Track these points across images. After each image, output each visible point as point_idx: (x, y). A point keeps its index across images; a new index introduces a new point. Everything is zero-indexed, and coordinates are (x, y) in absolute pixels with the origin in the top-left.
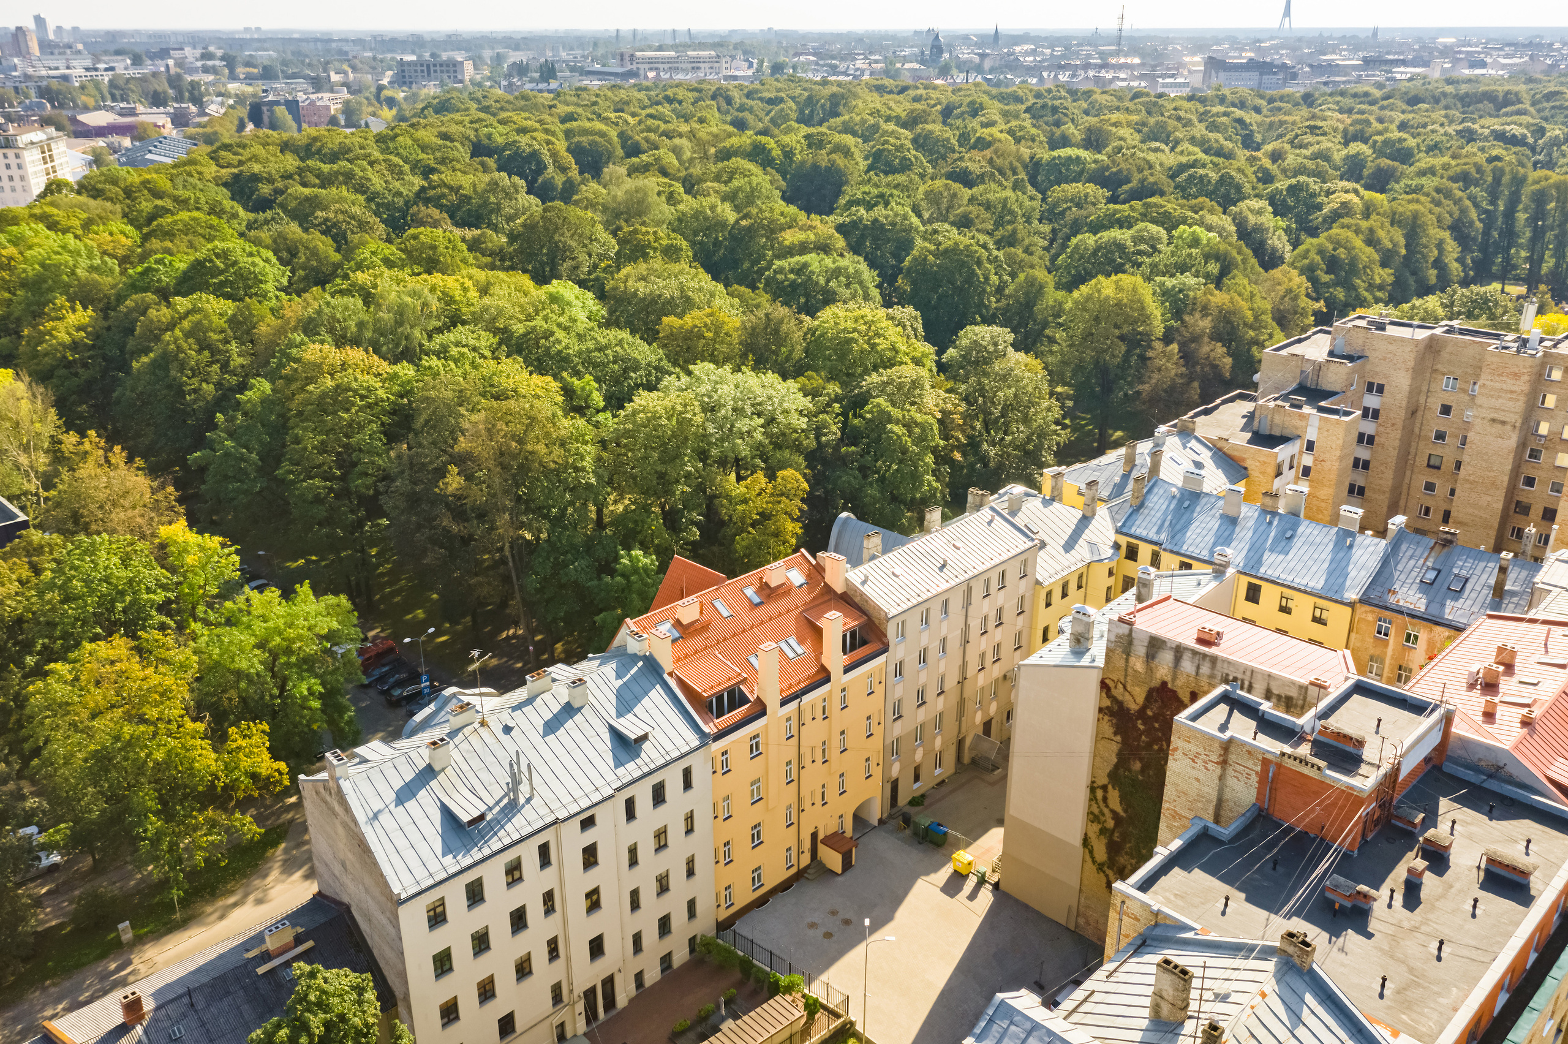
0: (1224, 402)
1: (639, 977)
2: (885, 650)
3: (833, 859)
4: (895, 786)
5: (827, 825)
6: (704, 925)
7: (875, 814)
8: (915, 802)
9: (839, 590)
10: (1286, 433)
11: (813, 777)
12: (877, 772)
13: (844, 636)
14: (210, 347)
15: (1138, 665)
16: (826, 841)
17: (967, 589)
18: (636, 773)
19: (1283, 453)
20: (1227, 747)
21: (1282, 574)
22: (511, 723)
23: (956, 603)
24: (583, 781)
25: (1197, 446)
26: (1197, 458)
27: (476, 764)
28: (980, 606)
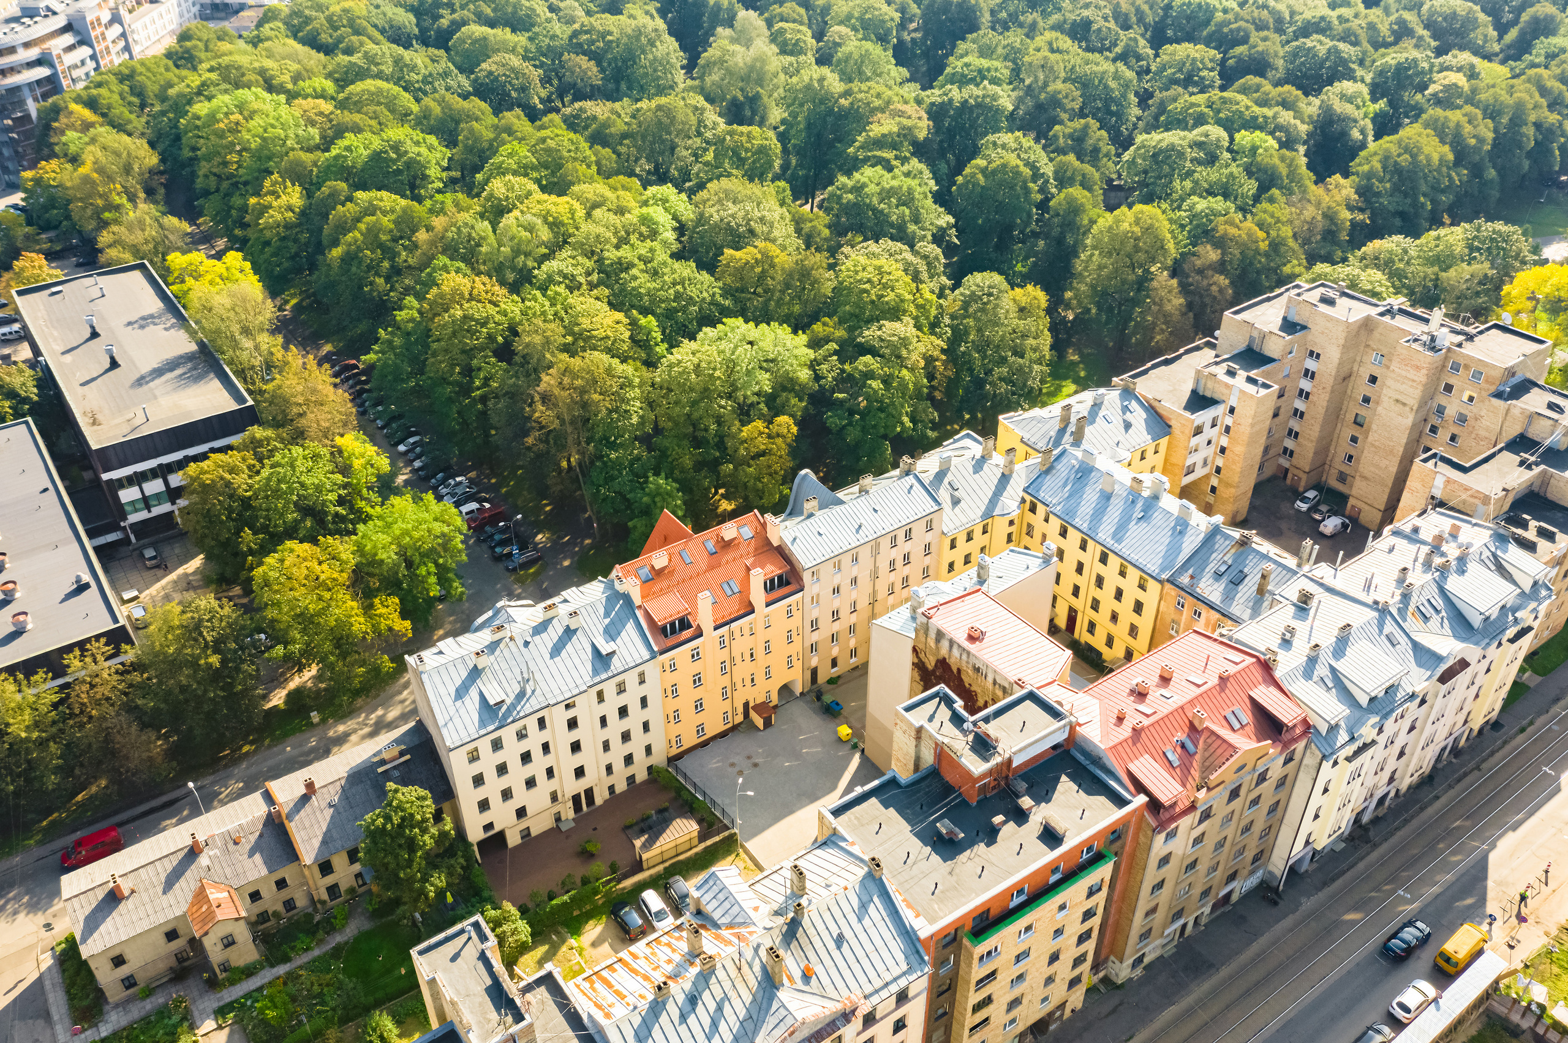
0: (1187, 352)
1: (611, 789)
2: (802, 589)
3: (759, 722)
4: (814, 672)
5: (756, 695)
6: (659, 758)
7: (798, 689)
8: (832, 681)
9: (775, 544)
10: (1216, 396)
11: (742, 671)
12: (798, 665)
13: (765, 583)
14: (381, 246)
15: (932, 643)
16: (755, 708)
17: (875, 545)
18: (604, 676)
19: (1204, 417)
20: (919, 731)
21: (1123, 548)
22: (529, 639)
23: (865, 554)
24: (569, 680)
25: (1134, 405)
26: (1128, 416)
27: (504, 665)
28: (887, 554)
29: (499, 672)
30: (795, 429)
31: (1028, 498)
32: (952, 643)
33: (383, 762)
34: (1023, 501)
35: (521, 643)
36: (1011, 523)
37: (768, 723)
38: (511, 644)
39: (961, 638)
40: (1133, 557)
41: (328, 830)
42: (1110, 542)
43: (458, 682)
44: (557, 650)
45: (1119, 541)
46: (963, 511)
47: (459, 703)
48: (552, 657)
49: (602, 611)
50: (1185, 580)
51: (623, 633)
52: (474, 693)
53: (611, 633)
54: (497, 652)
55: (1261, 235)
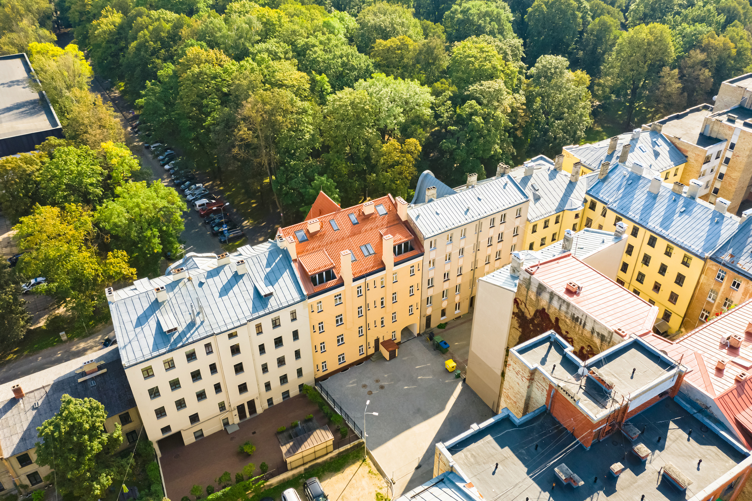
0: (692, 111)
1: (270, 401)
2: (422, 254)
3: (386, 354)
4: (429, 319)
5: (385, 334)
6: (308, 379)
7: (416, 331)
8: (441, 326)
9: (403, 219)
10: (719, 137)
11: (375, 315)
12: (417, 313)
13: (394, 248)
14: (161, 40)
15: (532, 296)
16: (385, 344)
17: (479, 224)
18: (261, 313)
19: (712, 150)
20: (533, 372)
21: (670, 234)
22: (203, 280)
23: (471, 231)
24: (232, 314)
25: (660, 141)
26: (656, 148)
27: (180, 300)
28: (488, 232)
29: (176, 306)
30: (420, 148)
31: (589, 199)
32: (552, 295)
33: (84, 374)
34: (585, 201)
35: (196, 283)
36: (577, 216)
37: (393, 356)
38: (189, 284)
39: (561, 292)
40: (680, 240)
41: (29, 429)
42: (658, 229)
43: (140, 312)
44: (225, 291)
45: (666, 228)
46: (542, 205)
47: (138, 329)
48: (221, 296)
49: (265, 262)
50: (726, 258)
51: (281, 280)
52: (152, 322)
53: (271, 280)
54: (176, 290)
55: (732, 45)
